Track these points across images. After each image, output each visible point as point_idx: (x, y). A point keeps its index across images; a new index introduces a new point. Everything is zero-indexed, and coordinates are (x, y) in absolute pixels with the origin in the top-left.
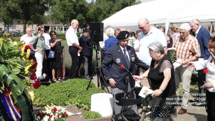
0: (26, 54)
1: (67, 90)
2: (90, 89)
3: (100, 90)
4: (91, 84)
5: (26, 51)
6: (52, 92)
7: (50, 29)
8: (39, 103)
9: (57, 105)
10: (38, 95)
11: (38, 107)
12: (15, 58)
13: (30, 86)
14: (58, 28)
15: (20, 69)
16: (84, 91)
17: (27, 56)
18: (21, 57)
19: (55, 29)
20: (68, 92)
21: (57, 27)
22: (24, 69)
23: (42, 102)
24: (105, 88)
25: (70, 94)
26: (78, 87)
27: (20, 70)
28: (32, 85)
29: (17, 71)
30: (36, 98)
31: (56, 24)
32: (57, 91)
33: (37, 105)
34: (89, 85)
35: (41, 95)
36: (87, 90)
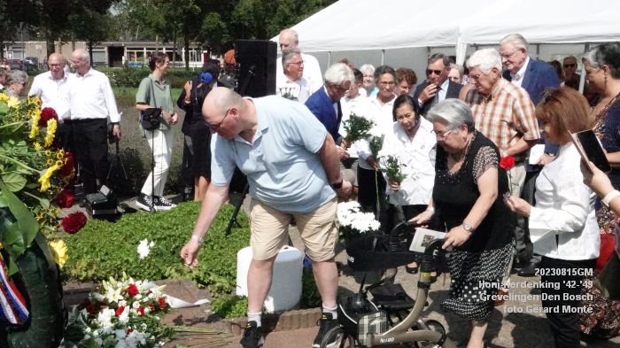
0: (45, 134)
1: (169, 236)
2: (235, 232)
4: (239, 217)
6: (125, 239)
7: (125, 54)
8: (85, 271)
9: (140, 278)
10: (85, 249)
11: (83, 281)
12: (11, 146)
13: (53, 225)
15: (26, 176)
16: (219, 237)
17: (46, 139)
18: (30, 142)
19: (140, 55)
20: (171, 239)
21: (145, 51)
22: (38, 176)
23: (95, 267)
25: (177, 247)
27: (25, 180)
28: (60, 222)
29: (15, 182)
30: (78, 258)
31: (142, 40)
32: (141, 236)
33: (81, 276)
34: (232, 221)
35: (93, 247)
36: (227, 235)
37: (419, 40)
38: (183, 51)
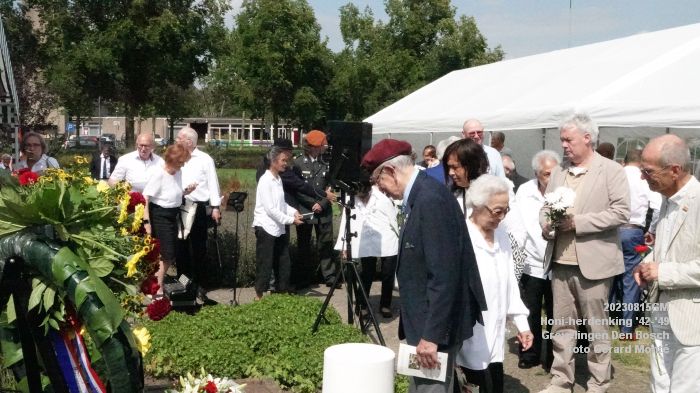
0: (133, 220)
1: (252, 331)
2: (323, 328)
3: (355, 335)
4: (327, 312)
5: (131, 209)
6: (204, 333)
7: (209, 132)
8: (161, 366)
9: (219, 375)
10: (162, 343)
11: (158, 378)
12: (100, 231)
13: (137, 311)
14: (234, 131)
15: (113, 262)
16: (304, 334)
17: (134, 224)
18: (118, 227)
19: (224, 132)
20: (253, 335)
21: (230, 128)
22: (124, 261)
23: (171, 363)
24: (372, 327)
25: (260, 344)
26: (287, 321)
27: (113, 266)
28: (144, 309)
29: (102, 267)
30: (154, 352)
31: (228, 116)
32: (221, 331)
33: (156, 372)
34: (319, 317)
35: (170, 341)
36: (314, 331)
37: (531, 121)
38: (272, 128)
